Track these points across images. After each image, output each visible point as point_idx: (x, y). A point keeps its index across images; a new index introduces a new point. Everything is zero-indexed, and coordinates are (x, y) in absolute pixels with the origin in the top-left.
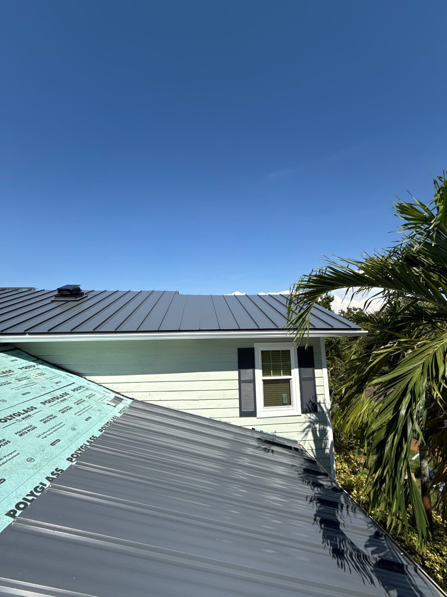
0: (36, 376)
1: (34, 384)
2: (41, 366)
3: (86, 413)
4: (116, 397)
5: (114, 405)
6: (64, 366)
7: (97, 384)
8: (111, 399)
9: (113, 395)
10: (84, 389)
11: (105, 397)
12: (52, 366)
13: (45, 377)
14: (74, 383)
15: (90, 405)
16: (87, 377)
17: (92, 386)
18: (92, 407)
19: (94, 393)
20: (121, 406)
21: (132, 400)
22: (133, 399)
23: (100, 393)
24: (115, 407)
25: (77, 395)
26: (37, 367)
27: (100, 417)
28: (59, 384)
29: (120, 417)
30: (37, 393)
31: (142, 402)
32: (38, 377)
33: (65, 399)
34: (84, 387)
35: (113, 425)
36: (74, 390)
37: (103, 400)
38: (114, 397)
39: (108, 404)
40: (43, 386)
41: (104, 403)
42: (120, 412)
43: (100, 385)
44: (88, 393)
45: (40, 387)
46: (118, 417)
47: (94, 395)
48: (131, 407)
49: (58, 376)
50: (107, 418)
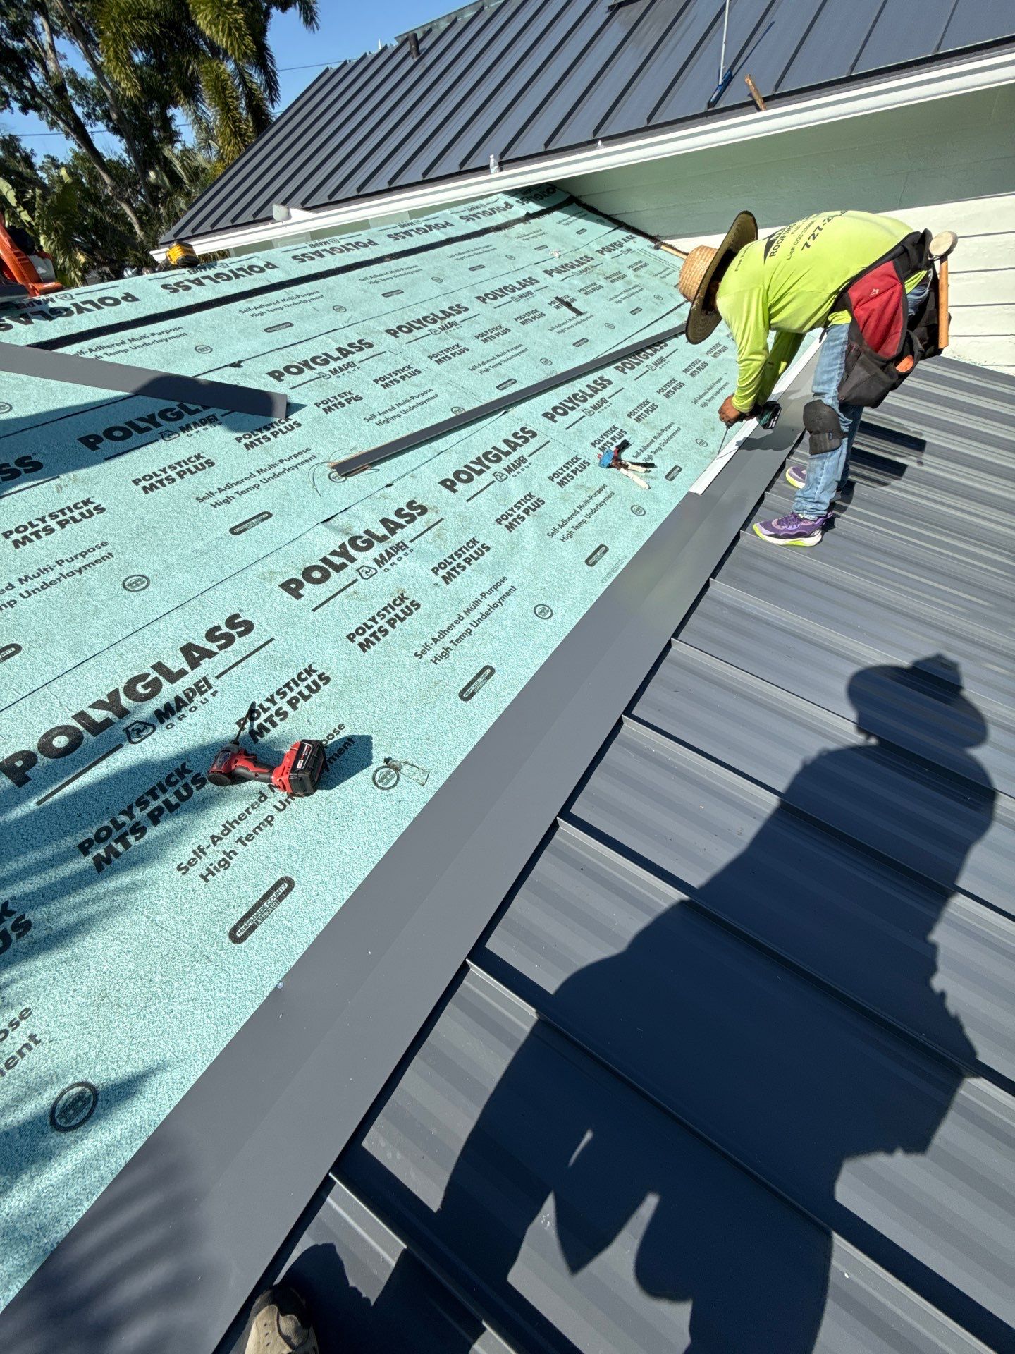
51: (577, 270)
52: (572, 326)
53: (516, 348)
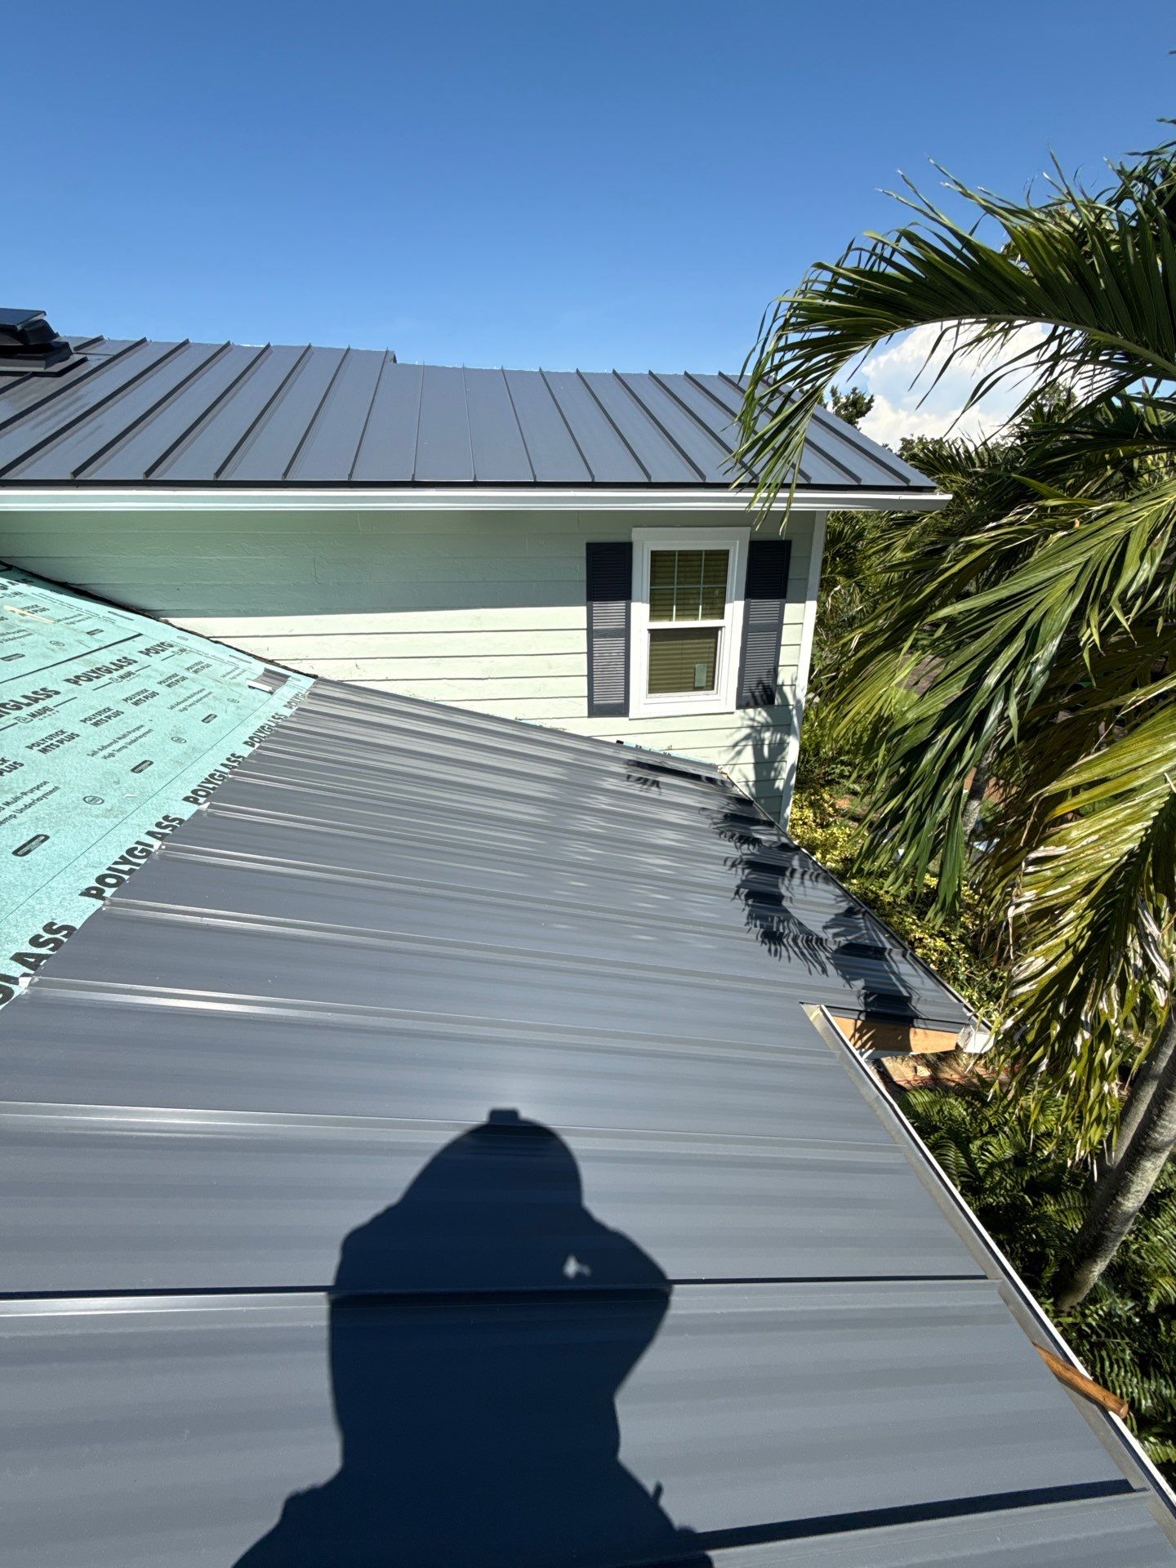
0: (23, 615)
1: (25, 633)
2: (22, 587)
3: (199, 705)
4: (267, 670)
5: (268, 688)
6: (93, 587)
7: (208, 638)
8: (255, 677)
9: (260, 667)
10: (175, 649)
11: (237, 672)
12: (56, 588)
13: (49, 618)
14: (140, 635)
15: (202, 688)
16: (171, 620)
17: (193, 642)
18: (210, 693)
19: (206, 661)
20: (286, 692)
21: (313, 680)
22: (315, 677)
23: (222, 661)
24: (271, 693)
25: (162, 665)
26: (12, 588)
27: (239, 714)
28: (98, 636)
29: (291, 716)
30: (45, 656)
31: (339, 684)
32: (29, 616)
33: (129, 674)
34: (172, 646)
35: (277, 732)
36: (147, 652)
37: (234, 678)
38: (262, 671)
39: (250, 687)
40: (54, 639)
41: (239, 685)
42: (289, 705)
43: (216, 642)
44: (190, 660)
45: (47, 641)
46: (286, 717)
47: (208, 666)
48: (313, 695)
49: (86, 616)
50: (259, 717)
51: (116, 674)
52: (124, 747)
53: (38, 788)
